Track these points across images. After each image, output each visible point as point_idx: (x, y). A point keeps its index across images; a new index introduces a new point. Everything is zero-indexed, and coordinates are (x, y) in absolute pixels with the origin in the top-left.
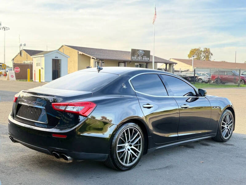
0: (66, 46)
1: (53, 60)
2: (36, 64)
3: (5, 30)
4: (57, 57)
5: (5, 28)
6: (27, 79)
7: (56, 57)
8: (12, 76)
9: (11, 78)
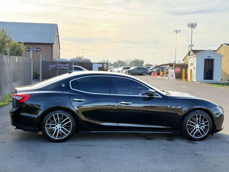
0: (225, 45)
1: (205, 60)
2: (190, 64)
3: (177, 33)
4: (210, 57)
5: (177, 31)
6: (182, 78)
7: (208, 57)
8: (172, 76)
9: (171, 78)
